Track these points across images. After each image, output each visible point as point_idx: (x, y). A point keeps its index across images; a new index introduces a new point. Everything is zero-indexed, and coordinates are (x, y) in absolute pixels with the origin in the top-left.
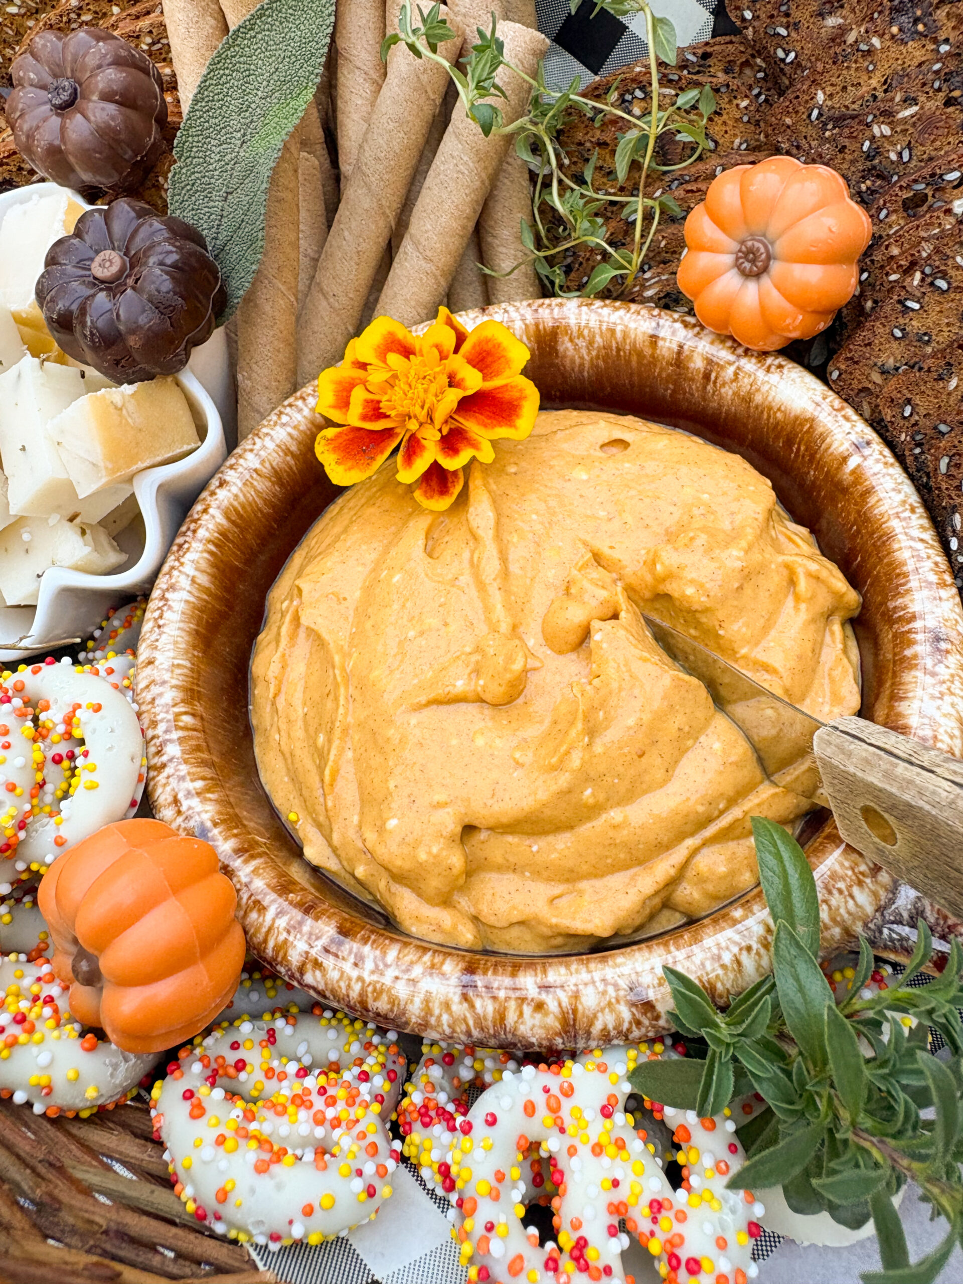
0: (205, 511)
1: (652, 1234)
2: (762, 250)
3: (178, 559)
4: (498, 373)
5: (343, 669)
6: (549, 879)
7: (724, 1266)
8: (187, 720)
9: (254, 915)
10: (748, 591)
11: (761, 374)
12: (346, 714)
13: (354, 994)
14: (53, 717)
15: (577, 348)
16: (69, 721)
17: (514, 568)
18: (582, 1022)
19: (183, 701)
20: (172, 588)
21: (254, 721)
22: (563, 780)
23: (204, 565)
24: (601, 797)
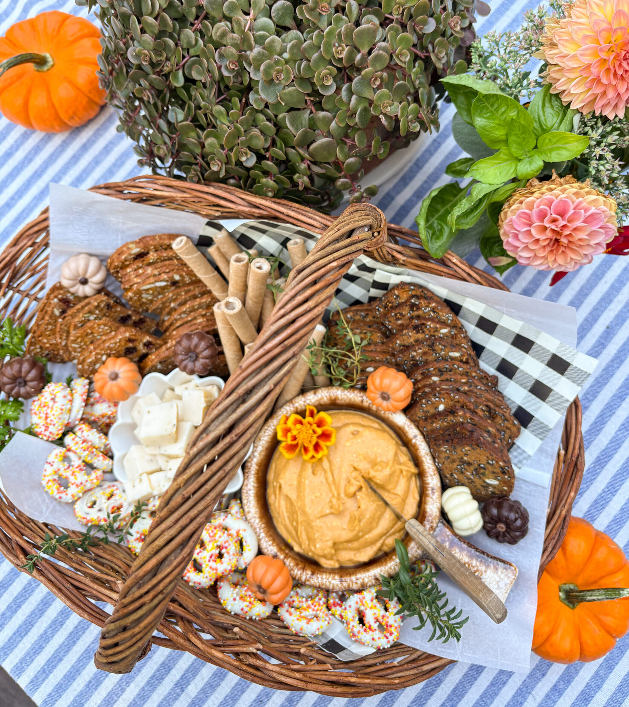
1: (383, 621)
3: (248, 481)
5: (297, 506)
6: (353, 551)
7: (396, 625)
9: (292, 572)
12: (301, 518)
17: (336, 477)
18: (365, 584)
19: (260, 521)
23: (255, 481)
24: (363, 534)
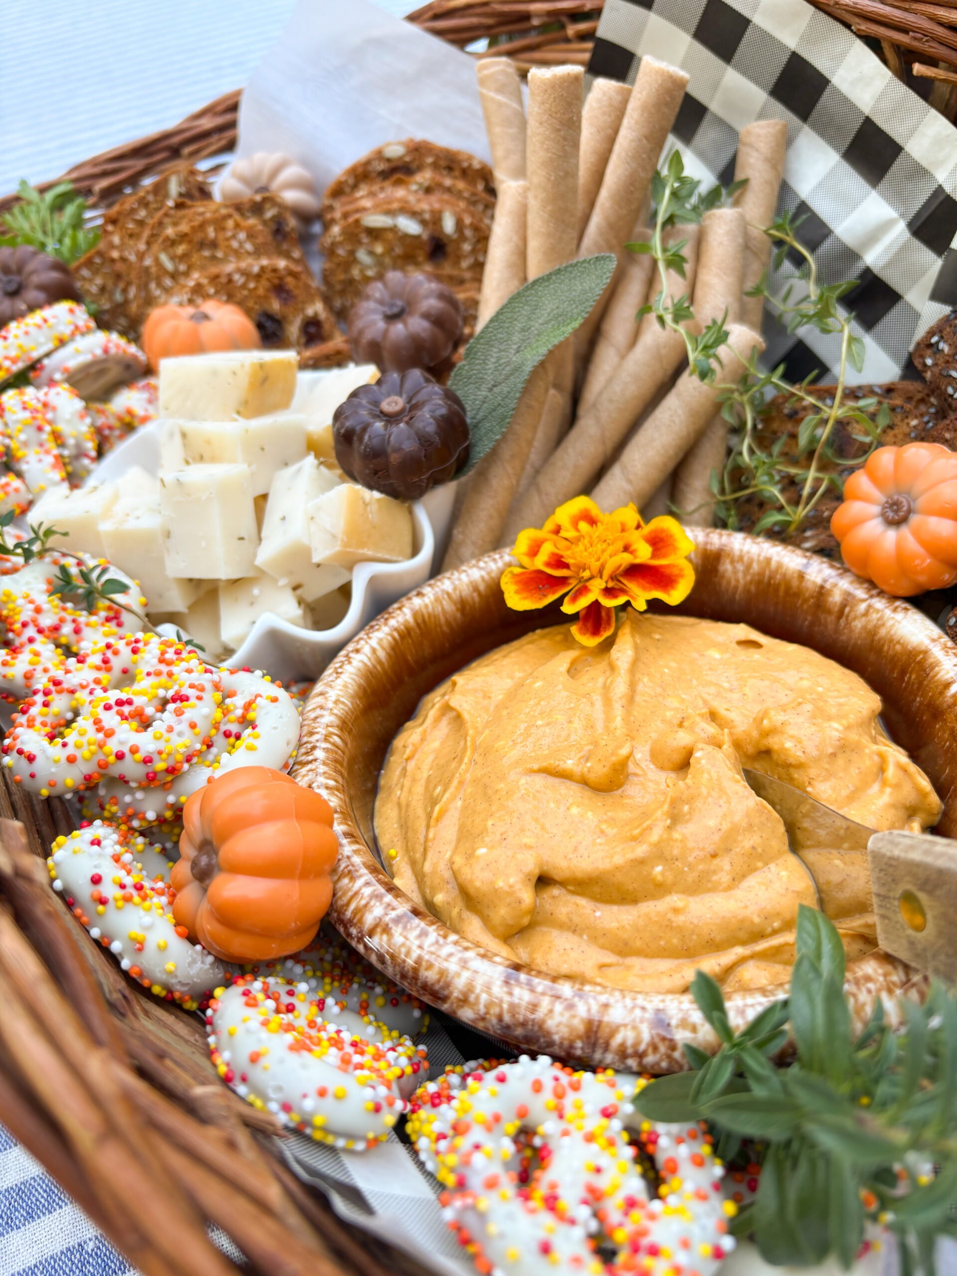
0: (400, 608)
1: (621, 1225)
2: (905, 503)
3: (367, 634)
4: (664, 556)
5: (474, 741)
6: (603, 947)
7: (682, 1258)
8: (336, 739)
9: (346, 881)
10: (840, 761)
11: (888, 613)
12: (467, 771)
13: (410, 962)
14: (237, 703)
15: (735, 571)
16: (248, 707)
18: (604, 1033)
19: (338, 726)
20: (357, 651)
21: (382, 782)
22: (641, 851)
23: (385, 643)
24: (670, 878)
